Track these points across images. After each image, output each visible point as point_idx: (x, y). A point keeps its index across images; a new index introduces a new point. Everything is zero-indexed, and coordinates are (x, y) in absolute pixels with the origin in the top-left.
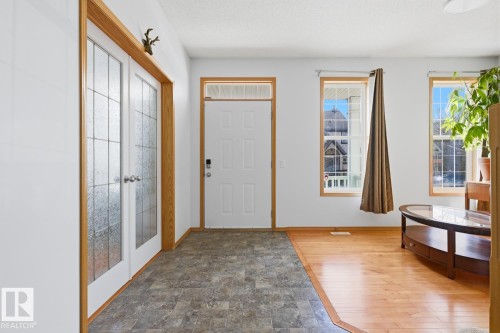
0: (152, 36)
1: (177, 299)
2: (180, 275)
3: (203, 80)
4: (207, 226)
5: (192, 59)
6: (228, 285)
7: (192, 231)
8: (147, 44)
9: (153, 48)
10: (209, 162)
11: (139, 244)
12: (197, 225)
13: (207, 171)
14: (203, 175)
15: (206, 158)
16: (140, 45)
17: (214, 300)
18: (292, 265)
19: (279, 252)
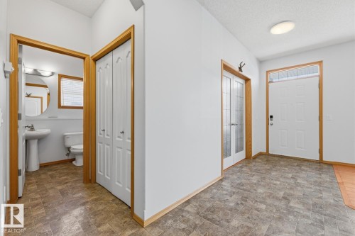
0: (242, 64)
1: (234, 193)
2: (238, 182)
3: (268, 72)
4: (270, 152)
5: (261, 62)
6: (269, 196)
7: (261, 154)
8: (240, 68)
9: (243, 68)
10: (271, 117)
11: (237, 151)
12: (264, 151)
13: (270, 122)
14: (268, 124)
15: (270, 115)
16: (237, 70)
17: (256, 201)
18: (332, 201)
19: (322, 189)
